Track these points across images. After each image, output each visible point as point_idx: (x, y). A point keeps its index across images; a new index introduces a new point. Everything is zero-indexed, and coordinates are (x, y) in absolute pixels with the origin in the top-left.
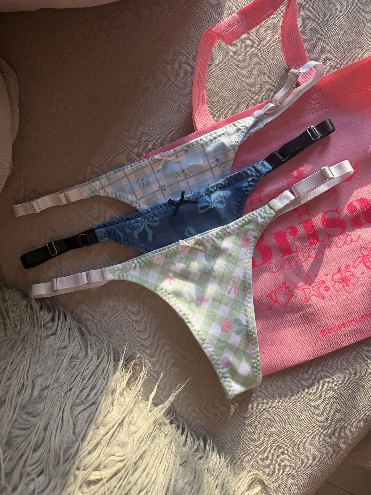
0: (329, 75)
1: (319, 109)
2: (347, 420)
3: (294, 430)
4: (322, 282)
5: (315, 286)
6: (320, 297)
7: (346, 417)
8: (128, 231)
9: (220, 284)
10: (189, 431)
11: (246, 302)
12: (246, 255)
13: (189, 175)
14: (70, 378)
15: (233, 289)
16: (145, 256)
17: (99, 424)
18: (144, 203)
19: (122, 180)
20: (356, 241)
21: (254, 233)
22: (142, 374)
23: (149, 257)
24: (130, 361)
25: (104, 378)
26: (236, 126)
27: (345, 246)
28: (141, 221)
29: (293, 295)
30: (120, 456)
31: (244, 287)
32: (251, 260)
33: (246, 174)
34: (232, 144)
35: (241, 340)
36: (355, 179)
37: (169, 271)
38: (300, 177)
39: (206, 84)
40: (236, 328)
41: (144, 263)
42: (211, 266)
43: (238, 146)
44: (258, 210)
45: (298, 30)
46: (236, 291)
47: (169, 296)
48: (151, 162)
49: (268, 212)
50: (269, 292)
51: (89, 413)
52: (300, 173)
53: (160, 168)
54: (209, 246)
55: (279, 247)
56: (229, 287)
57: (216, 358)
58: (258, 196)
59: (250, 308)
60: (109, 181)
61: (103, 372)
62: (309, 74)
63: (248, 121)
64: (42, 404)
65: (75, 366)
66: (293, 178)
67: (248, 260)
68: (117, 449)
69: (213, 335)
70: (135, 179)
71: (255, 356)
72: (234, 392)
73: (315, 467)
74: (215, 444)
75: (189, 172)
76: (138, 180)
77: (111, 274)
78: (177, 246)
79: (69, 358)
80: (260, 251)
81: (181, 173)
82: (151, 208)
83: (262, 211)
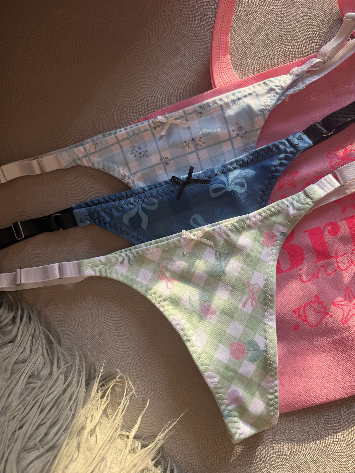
8: (116, 214)
9: (232, 293)
11: (266, 319)
12: (269, 256)
13: (201, 146)
15: (250, 300)
16: (136, 248)
18: (139, 179)
19: (112, 148)
21: (282, 228)
23: (141, 250)
24: (108, 380)
25: (71, 409)
26: (267, 85)
28: (134, 203)
29: (327, 314)
31: (265, 299)
32: (275, 263)
33: (277, 149)
34: (262, 107)
35: (256, 370)
37: (167, 269)
39: (231, 29)
40: (250, 354)
41: (135, 257)
42: (222, 268)
43: (269, 111)
44: (289, 198)
46: (254, 303)
47: (164, 303)
48: (153, 125)
49: (303, 201)
50: (296, 307)
51: (44, 464)
52: (348, 153)
53: (163, 133)
54: (221, 241)
55: (314, 248)
56: (245, 298)
57: (221, 390)
58: (290, 180)
59: (271, 327)
60: (96, 147)
61: (70, 400)
63: (285, 80)
65: (33, 389)
66: (339, 159)
67: (272, 263)
69: (220, 361)
70: (129, 147)
71: (272, 391)
72: (241, 435)
75: (201, 141)
76: (133, 148)
77: (91, 269)
78: (179, 238)
79: (26, 377)
80: (287, 251)
81: (190, 143)
82: (148, 186)
83: (295, 199)
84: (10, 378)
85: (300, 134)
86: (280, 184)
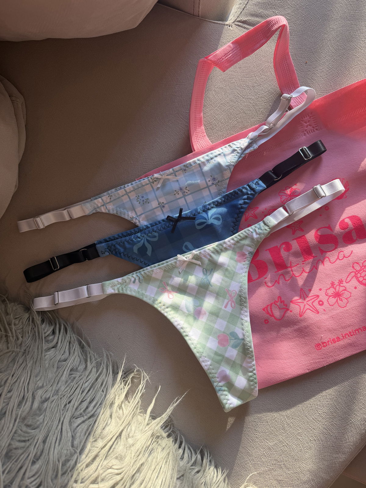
0: (320, 99)
1: (310, 131)
2: (343, 434)
3: (291, 444)
4: (316, 296)
5: (309, 301)
6: (315, 311)
7: (342, 431)
8: (127, 245)
9: (217, 298)
10: (186, 444)
11: (242, 316)
12: (242, 269)
13: (187, 193)
14: (70, 390)
15: (230, 302)
16: (144, 270)
17: (97, 437)
18: (143, 220)
19: (123, 198)
20: (348, 257)
21: (249, 249)
22: (140, 387)
23: (148, 272)
24: (128, 374)
25: (103, 391)
26: (231, 147)
27: (338, 261)
28: (141, 237)
29: (288, 310)
30: (117, 469)
31: (240, 301)
32: (247, 274)
33: (241, 192)
34: (228, 164)
35: (238, 354)
36: (346, 197)
37: (168, 285)
38: (294, 195)
39: (204, 107)
40: (232, 342)
41: (144, 277)
42: (208, 280)
44: (253, 227)
45: (289, 58)
46: (233, 304)
47: (167, 310)
49: (262, 228)
50: (265, 306)
51: (88, 426)
52: (293, 191)
53: (159, 186)
54: (206, 261)
55: (275, 262)
56: (226, 301)
57: (213, 371)
58: (253, 213)
59: (246, 321)
60: (110, 198)
61: (102, 385)
62: (301, 98)
63: (243, 143)
64: (42, 416)
65: (75, 378)
66: (287, 196)
67: (244, 274)
68: (115, 462)
69: (210, 349)
70: (135, 197)
71: (251, 369)
72: (231, 405)
73: (312, 482)
74: (212, 457)
75: (187, 190)
76: (138, 197)
77: (111, 288)
78: (175, 260)
79: (68, 370)
80: (255, 265)
81: (179, 191)
82: (150, 224)
83: (257, 227)
84: (57, 371)
85: (257, 180)
86: (246, 216)
